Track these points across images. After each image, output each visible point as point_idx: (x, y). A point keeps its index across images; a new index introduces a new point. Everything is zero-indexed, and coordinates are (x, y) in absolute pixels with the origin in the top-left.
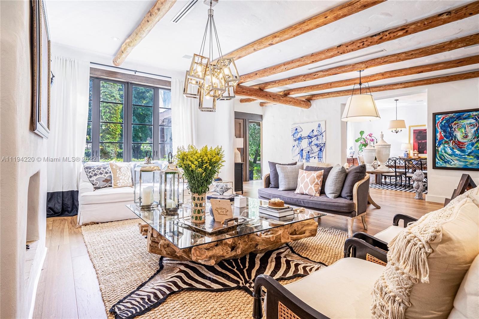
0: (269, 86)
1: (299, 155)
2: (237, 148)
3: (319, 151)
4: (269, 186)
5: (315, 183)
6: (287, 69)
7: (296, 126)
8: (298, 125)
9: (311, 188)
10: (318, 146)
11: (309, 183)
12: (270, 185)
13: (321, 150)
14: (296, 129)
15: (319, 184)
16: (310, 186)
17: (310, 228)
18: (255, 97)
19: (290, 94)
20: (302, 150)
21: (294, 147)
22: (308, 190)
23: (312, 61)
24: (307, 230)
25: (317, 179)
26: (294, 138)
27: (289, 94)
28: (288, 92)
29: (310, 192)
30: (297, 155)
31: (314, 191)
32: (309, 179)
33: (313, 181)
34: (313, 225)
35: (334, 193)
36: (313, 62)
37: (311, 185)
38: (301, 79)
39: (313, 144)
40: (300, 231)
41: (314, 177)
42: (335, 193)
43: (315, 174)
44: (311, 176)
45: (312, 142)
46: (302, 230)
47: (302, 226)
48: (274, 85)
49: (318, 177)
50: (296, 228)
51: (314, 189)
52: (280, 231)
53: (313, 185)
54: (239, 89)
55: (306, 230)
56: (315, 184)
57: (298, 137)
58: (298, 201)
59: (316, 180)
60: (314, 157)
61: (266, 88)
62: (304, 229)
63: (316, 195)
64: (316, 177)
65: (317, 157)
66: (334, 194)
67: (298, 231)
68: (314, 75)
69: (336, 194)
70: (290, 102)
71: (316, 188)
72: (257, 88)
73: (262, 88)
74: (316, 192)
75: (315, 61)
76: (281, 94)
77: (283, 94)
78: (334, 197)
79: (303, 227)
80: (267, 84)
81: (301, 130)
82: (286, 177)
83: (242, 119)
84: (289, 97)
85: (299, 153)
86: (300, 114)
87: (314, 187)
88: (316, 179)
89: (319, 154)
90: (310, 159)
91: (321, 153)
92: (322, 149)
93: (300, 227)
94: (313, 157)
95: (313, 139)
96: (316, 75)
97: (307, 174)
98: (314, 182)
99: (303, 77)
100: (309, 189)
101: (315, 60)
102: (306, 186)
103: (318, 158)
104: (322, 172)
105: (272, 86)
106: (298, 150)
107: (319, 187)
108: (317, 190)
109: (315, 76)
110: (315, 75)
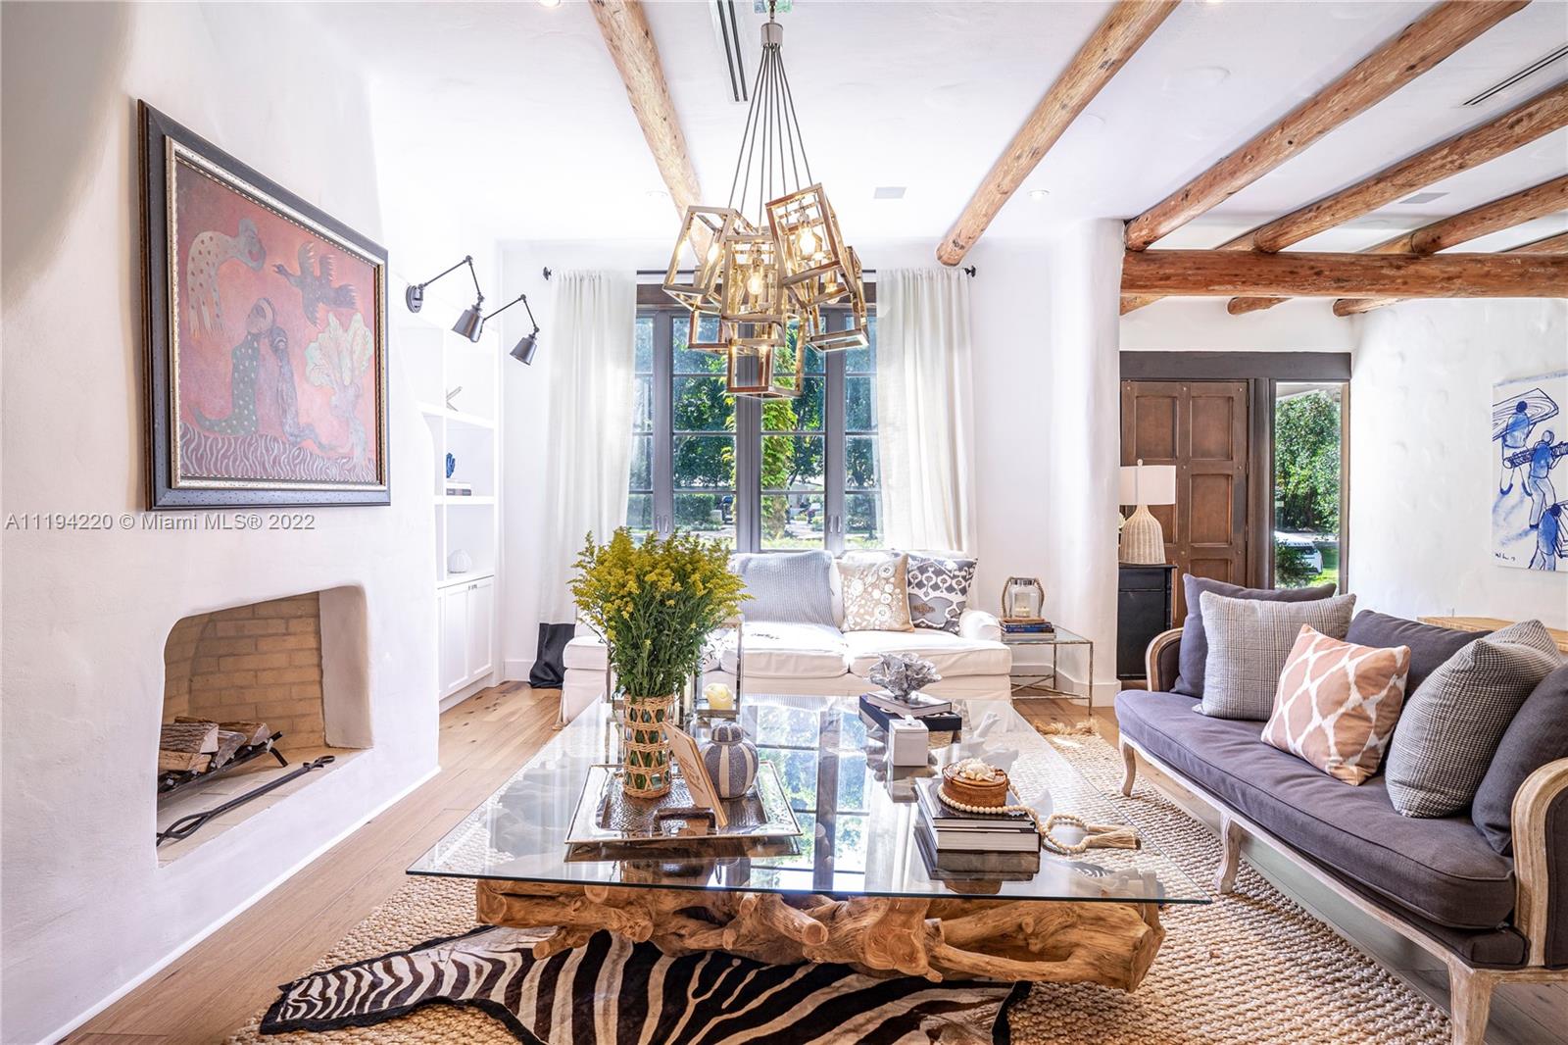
0: (1296, 232)
1: (1534, 534)
2: (1149, 506)
4: (1173, 687)
5: (1342, 710)
6: (1295, 140)
7: (1518, 390)
8: (1533, 385)
9: (1320, 729)
11: (1314, 703)
12: (1178, 680)
14: (1522, 407)
15: (1367, 719)
16: (1317, 720)
17: (1104, 941)
18: (1229, 287)
19: (1445, 241)
20: (1556, 510)
21: (1504, 493)
22: (1303, 737)
23: (1404, 65)
24: (1084, 947)
25: (1359, 688)
26: (1509, 453)
27: (1437, 243)
28: (1432, 234)
29: (1312, 749)
30: (1526, 533)
31: (1333, 750)
32: (1318, 681)
33: (1336, 698)
34: (1120, 932)
35: (1421, 788)
36: (1412, 67)
37: (1324, 717)
38: (1439, 163)
40: (1051, 941)
41: (1346, 675)
42: (1431, 790)
43: (1354, 659)
44: (1334, 669)
46: (1061, 937)
47: (1070, 920)
48: (1316, 224)
49: (1368, 680)
50: (1029, 920)
51: (1332, 741)
52: (871, 913)
53: (1332, 719)
54: (1140, 269)
55: (1077, 945)
56: (1346, 715)
57: (1531, 444)
58: (1224, 781)
59: (1355, 696)
61: (1282, 241)
62: (1073, 936)
63: (1341, 773)
64: (1352, 678)
66: (1422, 794)
67: (1035, 934)
68: (1512, 127)
69: (1437, 796)
70: (1449, 279)
71: (1346, 736)
72: (1246, 247)
73: (1266, 246)
74: (1346, 756)
75: (1423, 59)
76: (1397, 250)
77: (1408, 248)
78: (1421, 807)
79: (1072, 926)
80: (1287, 221)
81: (1547, 408)
82: (1237, 653)
83: (1239, 380)
84: (1443, 258)
85: (1534, 527)
86: (1543, 327)
87: (1338, 727)
88: (1354, 688)
93: (1055, 922)
96: (1525, 123)
97: (1321, 658)
98: (1340, 703)
99: (1450, 153)
100: (1310, 735)
101: (1420, 54)
102: (1301, 718)
104: (1392, 658)
105: (1304, 228)
106: (1525, 512)
107: (1366, 735)
108: (1351, 748)
109: (1518, 130)
110: (1519, 121)
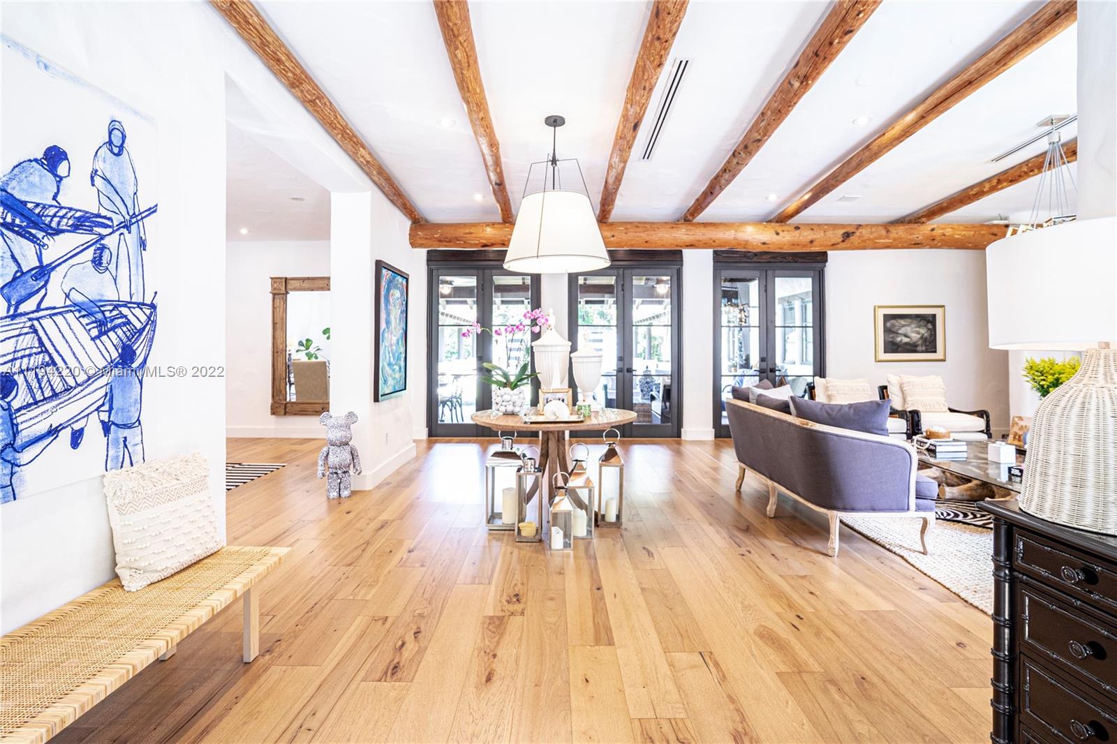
3: (113, 365)
10: (103, 327)
13: (127, 355)
39: (55, 296)
45: (43, 272)
60: (66, 435)
65: (93, 429)
89: (110, 397)
90: (24, 457)
91: (126, 386)
92: (140, 349)
94: (53, 432)
95: (57, 247)
103: (106, 427)
